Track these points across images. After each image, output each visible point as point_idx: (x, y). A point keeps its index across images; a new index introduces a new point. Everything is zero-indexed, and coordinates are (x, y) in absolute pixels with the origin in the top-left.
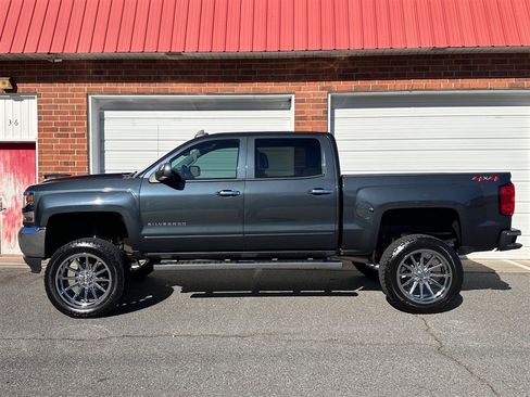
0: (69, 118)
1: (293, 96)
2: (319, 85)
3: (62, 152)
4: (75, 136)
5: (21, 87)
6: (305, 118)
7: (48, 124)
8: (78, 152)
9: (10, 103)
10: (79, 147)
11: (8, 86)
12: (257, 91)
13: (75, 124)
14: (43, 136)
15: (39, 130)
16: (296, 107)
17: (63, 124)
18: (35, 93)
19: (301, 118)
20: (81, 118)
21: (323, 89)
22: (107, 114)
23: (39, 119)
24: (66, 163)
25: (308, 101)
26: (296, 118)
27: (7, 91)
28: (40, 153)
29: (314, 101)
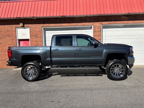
0: (37, 33)
1: (93, 26)
2: (99, 23)
3: (36, 41)
4: (39, 37)
5: (25, 25)
6: (96, 31)
7: (32, 34)
8: (40, 41)
9: (23, 29)
10: (40, 40)
11: (22, 25)
12: (83, 25)
13: (39, 34)
14: (31, 37)
15: (30, 36)
16: (93, 29)
17: (36, 34)
18: (29, 27)
19: (95, 31)
20: (41, 33)
21: (100, 24)
22: (46, 32)
23: (30, 33)
24: (37, 44)
25: (97, 27)
26: (94, 31)
27: (22, 26)
28: (31, 41)
29: (98, 27)
